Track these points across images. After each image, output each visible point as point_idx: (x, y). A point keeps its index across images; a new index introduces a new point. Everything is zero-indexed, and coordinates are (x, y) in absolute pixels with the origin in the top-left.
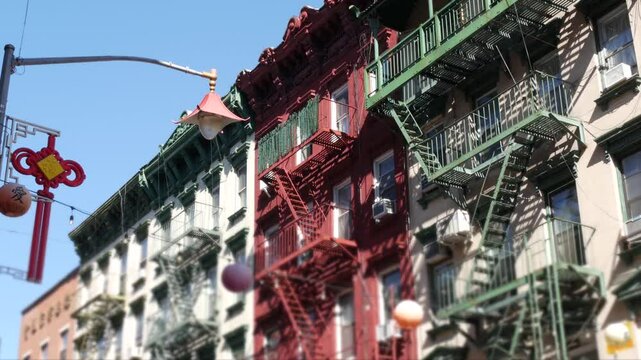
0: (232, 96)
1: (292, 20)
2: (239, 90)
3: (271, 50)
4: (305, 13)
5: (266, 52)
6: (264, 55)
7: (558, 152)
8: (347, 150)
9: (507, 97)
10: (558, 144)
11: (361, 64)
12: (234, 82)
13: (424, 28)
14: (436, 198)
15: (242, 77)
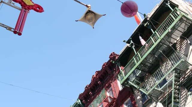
0: (78, 101)
1: (93, 76)
2: (80, 99)
3: (88, 85)
4: (97, 73)
5: (87, 86)
6: (86, 87)
7: (188, 74)
8: (114, 103)
9: (165, 64)
10: (187, 73)
11: (115, 80)
12: (78, 97)
13: (134, 57)
14: (148, 104)
15: (80, 95)
